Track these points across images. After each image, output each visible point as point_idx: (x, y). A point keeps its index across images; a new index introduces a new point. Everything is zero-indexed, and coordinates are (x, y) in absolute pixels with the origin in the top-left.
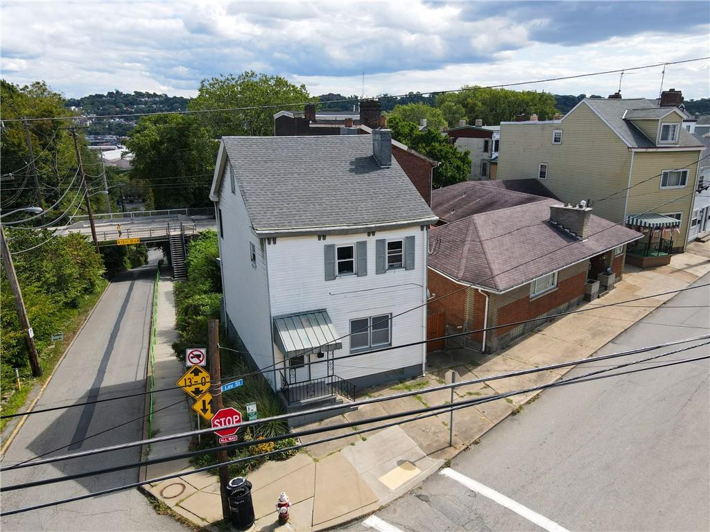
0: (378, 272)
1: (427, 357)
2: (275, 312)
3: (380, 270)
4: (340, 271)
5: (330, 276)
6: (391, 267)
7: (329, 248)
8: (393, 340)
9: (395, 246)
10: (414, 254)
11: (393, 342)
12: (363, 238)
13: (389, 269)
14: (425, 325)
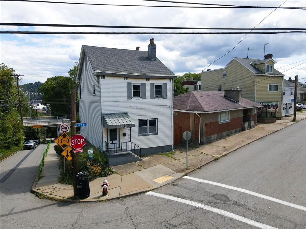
0: (151, 98)
1: (174, 142)
2: (104, 112)
3: (152, 97)
4: (134, 96)
5: (129, 98)
6: (157, 97)
7: (129, 84)
8: (158, 131)
9: (158, 87)
10: (167, 91)
11: (158, 132)
12: (144, 81)
13: (156, 97)
14: (173, 126)
